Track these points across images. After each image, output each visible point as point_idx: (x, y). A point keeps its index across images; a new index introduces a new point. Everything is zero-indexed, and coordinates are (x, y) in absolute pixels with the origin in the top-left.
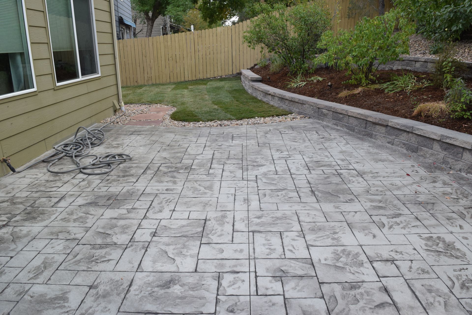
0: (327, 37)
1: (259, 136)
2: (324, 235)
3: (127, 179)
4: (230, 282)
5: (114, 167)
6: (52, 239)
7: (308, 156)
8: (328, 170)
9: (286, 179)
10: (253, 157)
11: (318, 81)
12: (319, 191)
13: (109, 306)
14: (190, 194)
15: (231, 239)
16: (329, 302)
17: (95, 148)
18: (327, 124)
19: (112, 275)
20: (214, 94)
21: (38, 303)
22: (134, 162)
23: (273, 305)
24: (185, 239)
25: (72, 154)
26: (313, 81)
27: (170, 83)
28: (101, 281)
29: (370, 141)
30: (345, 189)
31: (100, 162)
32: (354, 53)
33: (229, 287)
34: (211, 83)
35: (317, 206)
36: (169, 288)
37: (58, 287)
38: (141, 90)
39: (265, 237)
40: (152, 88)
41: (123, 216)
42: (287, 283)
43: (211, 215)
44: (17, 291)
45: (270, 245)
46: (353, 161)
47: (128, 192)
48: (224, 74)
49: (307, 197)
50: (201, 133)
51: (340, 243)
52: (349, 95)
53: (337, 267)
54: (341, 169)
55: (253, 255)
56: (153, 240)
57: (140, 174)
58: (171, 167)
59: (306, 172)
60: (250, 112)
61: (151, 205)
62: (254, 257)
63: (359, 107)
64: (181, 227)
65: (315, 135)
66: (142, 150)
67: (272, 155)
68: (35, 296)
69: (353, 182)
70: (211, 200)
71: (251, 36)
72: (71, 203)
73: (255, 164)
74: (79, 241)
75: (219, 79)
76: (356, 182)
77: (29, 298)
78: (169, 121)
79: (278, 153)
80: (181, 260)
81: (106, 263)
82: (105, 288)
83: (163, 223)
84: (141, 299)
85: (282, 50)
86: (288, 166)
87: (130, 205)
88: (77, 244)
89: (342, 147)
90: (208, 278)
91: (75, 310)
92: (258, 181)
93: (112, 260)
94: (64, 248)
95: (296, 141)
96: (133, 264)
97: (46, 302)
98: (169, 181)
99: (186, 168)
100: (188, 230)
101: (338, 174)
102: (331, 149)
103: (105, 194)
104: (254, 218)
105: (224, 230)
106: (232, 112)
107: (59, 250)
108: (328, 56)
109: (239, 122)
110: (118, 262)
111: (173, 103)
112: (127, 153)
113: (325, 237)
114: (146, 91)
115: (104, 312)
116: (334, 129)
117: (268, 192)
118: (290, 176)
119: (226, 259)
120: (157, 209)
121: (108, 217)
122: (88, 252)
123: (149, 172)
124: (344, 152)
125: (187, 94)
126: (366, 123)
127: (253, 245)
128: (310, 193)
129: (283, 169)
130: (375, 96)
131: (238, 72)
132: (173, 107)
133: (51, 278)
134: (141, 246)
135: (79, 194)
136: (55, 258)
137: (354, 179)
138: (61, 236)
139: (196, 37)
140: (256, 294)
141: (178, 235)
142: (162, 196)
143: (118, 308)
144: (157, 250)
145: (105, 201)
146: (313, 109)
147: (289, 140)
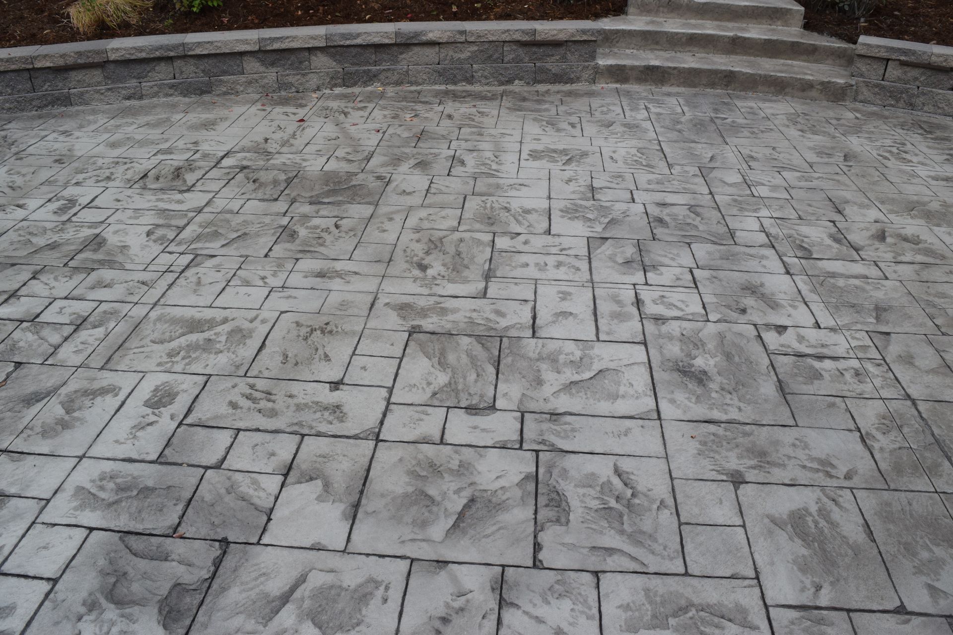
29: (79, 112)
126: (32, 78)
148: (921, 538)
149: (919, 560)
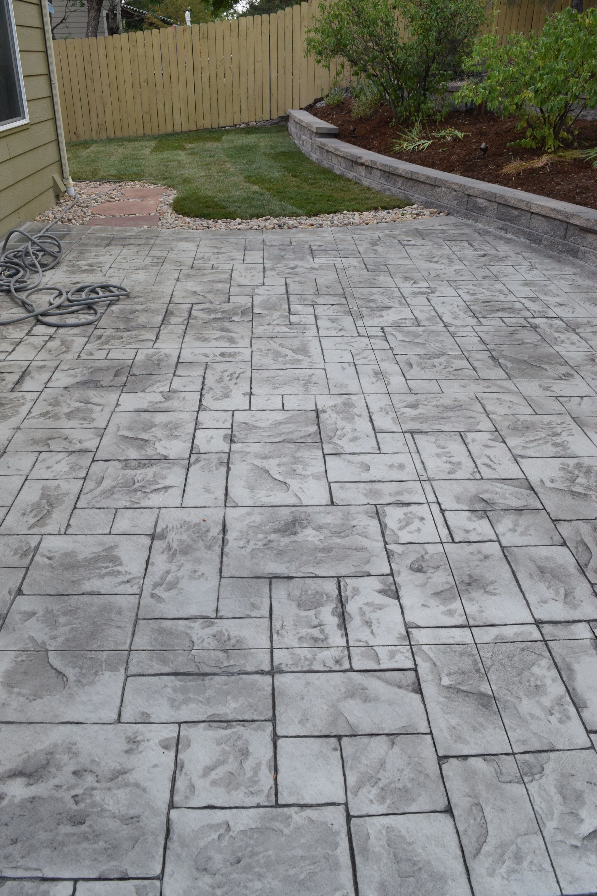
0: (485, 49)
1: (361, 250)
2: (537, 438)
3: (137, 335)
4: (400, 521)
5: (101, 311)
6: (41, 452)
7: (466, 291)
8: (511, 319)
9: (439, 335)
10: (364, 291)
11: (455, 139)
12: (505, 358)
13: (202, 569)
14: (268, 361)
15: (376, 446)
16: (577, 552)
17: (49, 274)
18: (485, 227)
19: (182, 514)
20: (244, 161)
21: (67, 569)
22: (136, 300)
23: (485, 558)
24: (292, 446)
25: (9, 286)
26: (444, 138)
27: (144, 137)
28: (167, 526)
29: (574, 264)
30: (551, 354)
31: (69, 300)
32: (539, 84)
33: (400, 529)
34: (229, 137)
35: (509, 384)
36: (295, 533)
37: (90, 539)
38: (88, 150)
39: (435, 442)
40: (112, 148)
41: (157, 406)
42: (498, 521)
43: (324, 402)
44: (17, 549)
45: (448, 455)
46: (552, 301)
47: (149, 360)
48: (252, 119)
49: (488, 368)
50: (247, 243)
51: (568, 451)
52: (524, 171)
53: (575, 494)
54: (534, 318)
55: (424, 474)
56: (232, 449)
57: (159, 325)
58: (215, 311)
59: (473, 321)
60: (328, 200)
61: (203, 384)
62: (428, 477)
63: (548, 195)
64: (276, 424)
65: (468, 249)
66: (142, 276)
67: (399, 288)
68: (55, 557)
69: (563, 342)
70: (313, 374)
71: (323, 41)
72: (46, 383)
73: (372, 305)
74: (93, 454)
75: (243, 129)
76: (568, 342)
77: (46, 560)
78: (174, 217)
79: (408, 284)
80: (301, 485)
81: (162, 493)
82: (178, 537)
83: (240, 417)
84: (254, 553)
85: (380, 71)
86: (435, 310)
87: (163, 386)
88: (93, 461)
89: (524, 274)
90: (359, 515)
91: (139, 577)
92: (389, 337)
93: (172, 487)
94: (71, 468)
95: (434, 259)
96: (213, 493)
97: (81, 567)
98: (219, 338)
99: (243, 313)
100: (291, 430)
101: (531, 327)
102: (506, 278)
103: (107, 365)
104: (406, 407)
105: (358, 429)
106: (291, 198)
107: (63, 473)
108: (488, 89)
109: (313, 220)
110: (184, 490)
111: (166, 178)
112: (114, 281)
113: (540, 442)
114: (99, 152)
115: (195, 579)
116: (501, 238)
117: (414, 359)
118: (444, 329)
119: (379, 481)
120: (218, 392)
121: (132, 409)
122: (121, 475)
123: (173, 320)
124: (531, 284)
125: (188, 161)
126: (567, 229)
127: (418, 457)
128: (490, 361)
129: (427, 315)
130: (575, 173)
131: (282, 114)
132: (167, 188)
133: (70, 523)
134: (216, 461)
135: (55, 365)
136: (61, 487)
137: (563, 337)
138: (54, 446)
139: (196, 38)
140: (451, 541)
141: (277, 440)
142: (220, 368)
143: (218, 571)
144: (249, 467)
145: (112, 378)
146: (456, 198)
147: (420, 258)
148: (80, 623)
149: (58, 615)
